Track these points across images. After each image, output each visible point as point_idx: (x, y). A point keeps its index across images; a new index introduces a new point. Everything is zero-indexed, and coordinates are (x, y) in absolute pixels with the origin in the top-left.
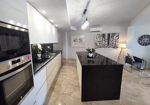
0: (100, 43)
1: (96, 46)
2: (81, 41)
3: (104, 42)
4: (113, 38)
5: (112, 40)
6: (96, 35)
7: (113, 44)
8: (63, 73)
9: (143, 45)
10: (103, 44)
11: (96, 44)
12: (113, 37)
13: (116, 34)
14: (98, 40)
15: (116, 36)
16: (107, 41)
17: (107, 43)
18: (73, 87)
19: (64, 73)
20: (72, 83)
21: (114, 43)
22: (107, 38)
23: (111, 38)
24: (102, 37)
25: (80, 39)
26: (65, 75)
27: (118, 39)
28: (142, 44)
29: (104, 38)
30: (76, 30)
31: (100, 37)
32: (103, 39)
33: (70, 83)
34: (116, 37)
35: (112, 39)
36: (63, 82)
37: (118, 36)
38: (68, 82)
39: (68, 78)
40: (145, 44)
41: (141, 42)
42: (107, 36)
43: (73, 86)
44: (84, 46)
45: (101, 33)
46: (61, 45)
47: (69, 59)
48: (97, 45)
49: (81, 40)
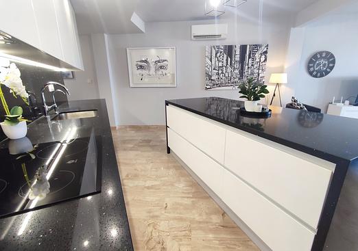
0: (220, 72)
1: (208, 82)
2: (161, 67)
3: (229, 69)
4: (253, 60)
5: (250, 65)
6: (208, 49)
7: (252, 74)
8: (136, 183)
9: (316, 76)
10: (227, 75)
11: (210, 77)
12: (254, 54)
13: (260, 46)
14: (213, 63)
15: (260, 52)
16: (237, 66)
17: (237, 71)
18: (216, 239)
19: (140, 183)
20: (197, 218)
21: (256, 71)
22: (238, 58)
23: (249, 58)
24: (225, 56)
25: (159, 62)
26: (148, 188)
27: (265, 60)
28: (315, 73)
29: (229, 59)
30: (143, 30)
31: (218, 55)
32: (227, 60)
33: (192, 221)
34: (261, 54)
35: (250, 62)
36: (163, 225)
37: (266, 52)
38: (181, 219)
39: (169, 201)
40: (319, 75)
41: (312, 69)
42: (238, 52)
43: (211, 231)
44: (173, 83)
45: (221, 44)
46: (89, 81)
47: (124, 128)
48: (212, 78)
49: (161, 65)
